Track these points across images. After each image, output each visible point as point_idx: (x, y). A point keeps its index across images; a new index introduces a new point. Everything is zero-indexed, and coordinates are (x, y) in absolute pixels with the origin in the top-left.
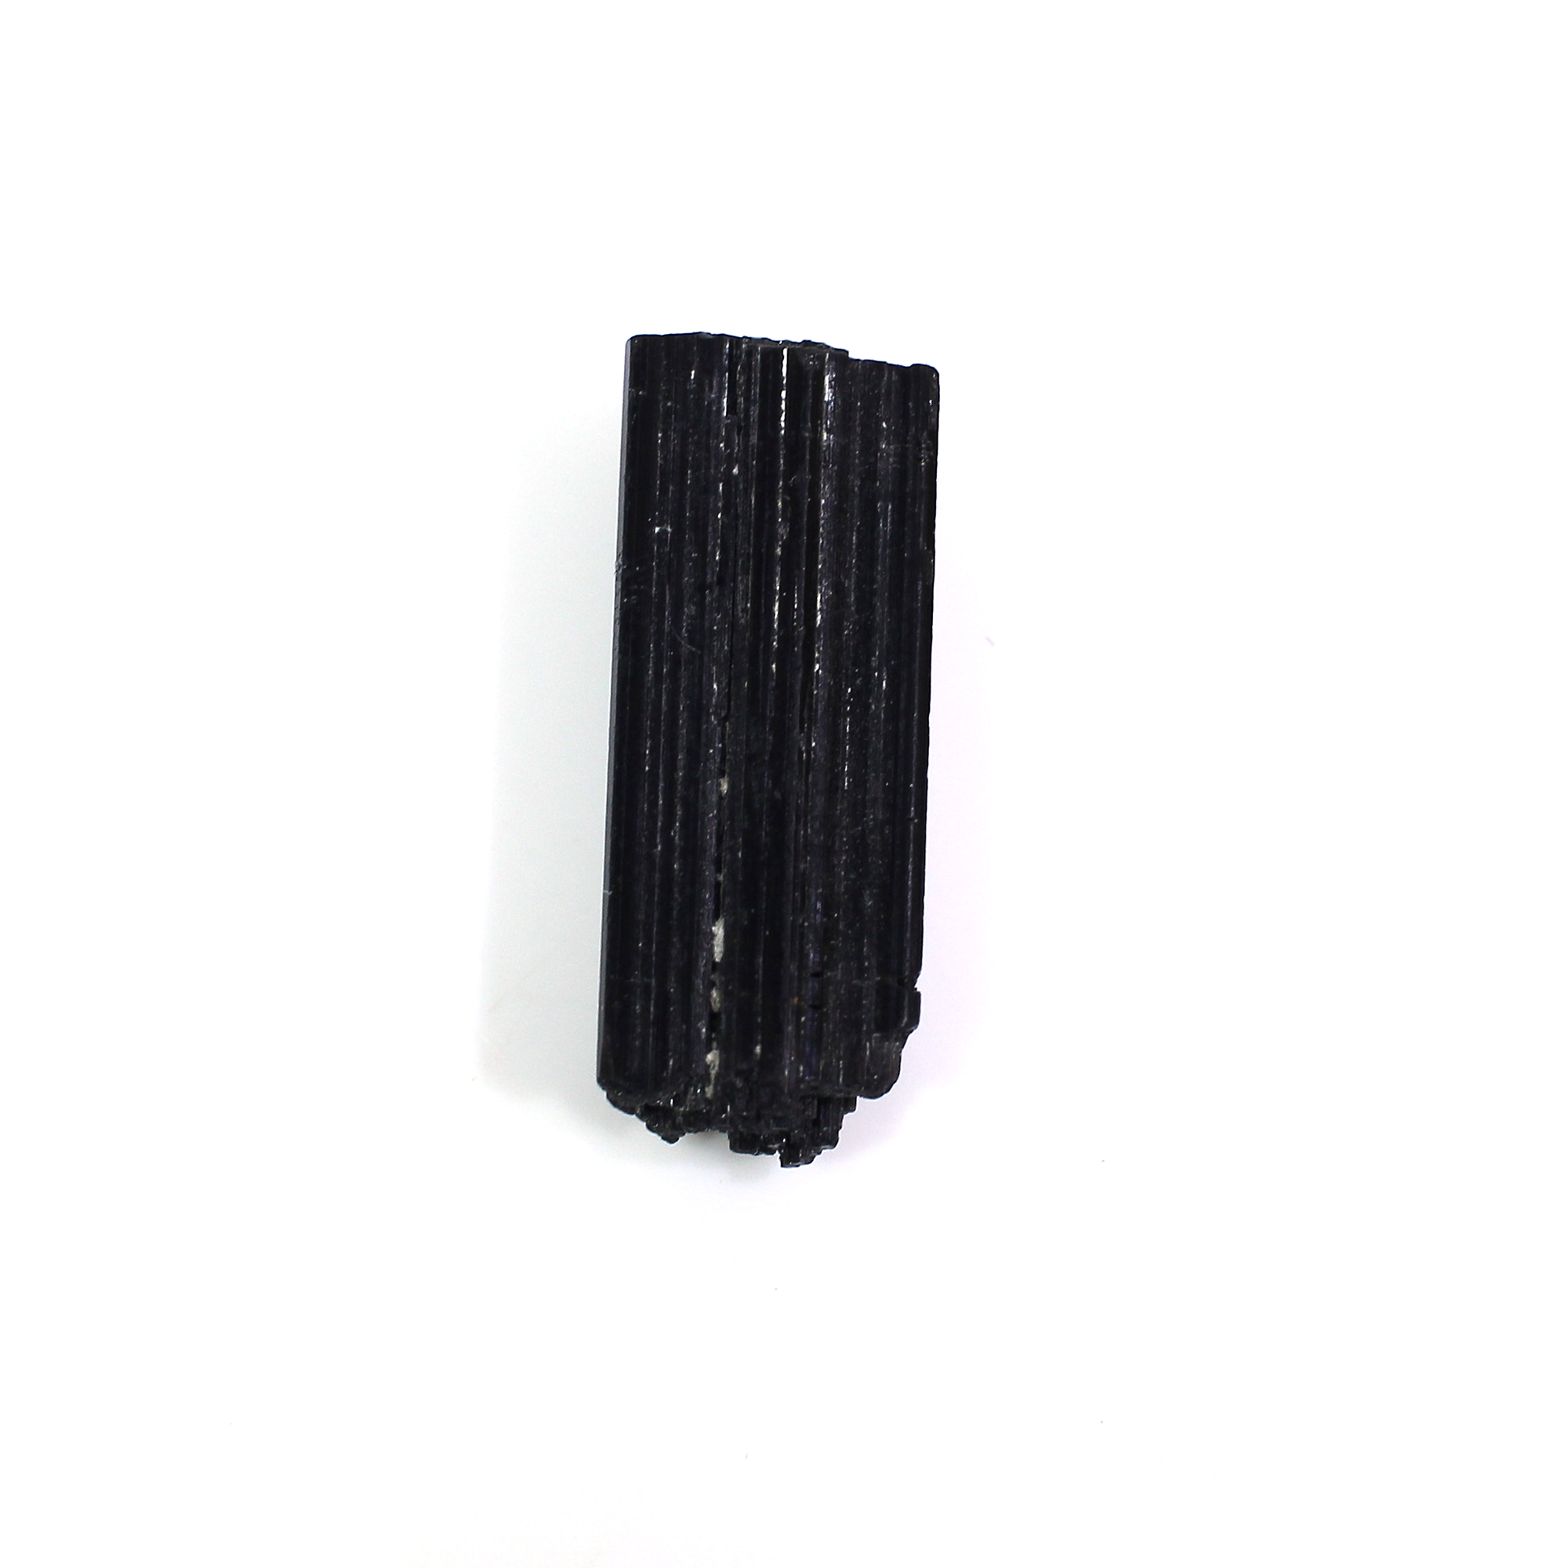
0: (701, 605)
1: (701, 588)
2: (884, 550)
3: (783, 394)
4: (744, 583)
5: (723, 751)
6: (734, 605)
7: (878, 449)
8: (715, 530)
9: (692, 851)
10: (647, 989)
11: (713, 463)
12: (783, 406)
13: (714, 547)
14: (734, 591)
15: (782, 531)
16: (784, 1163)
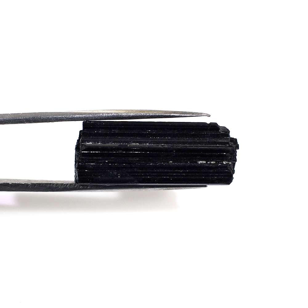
0: (134, 168)
1: (131, 168)
2: (122, 131)
3: (91, 152)
4: (130, 159)
5: (163, 162)
6: (135, 161)
7: (101, 133)
8: (119, 165)
9: (184, 168)
10: (212, 176)
11: (105, 166)
12: (94, 152)
13: (122, 165)
14: (132, 161)
15: (120, 151)
16: (238, 149)
